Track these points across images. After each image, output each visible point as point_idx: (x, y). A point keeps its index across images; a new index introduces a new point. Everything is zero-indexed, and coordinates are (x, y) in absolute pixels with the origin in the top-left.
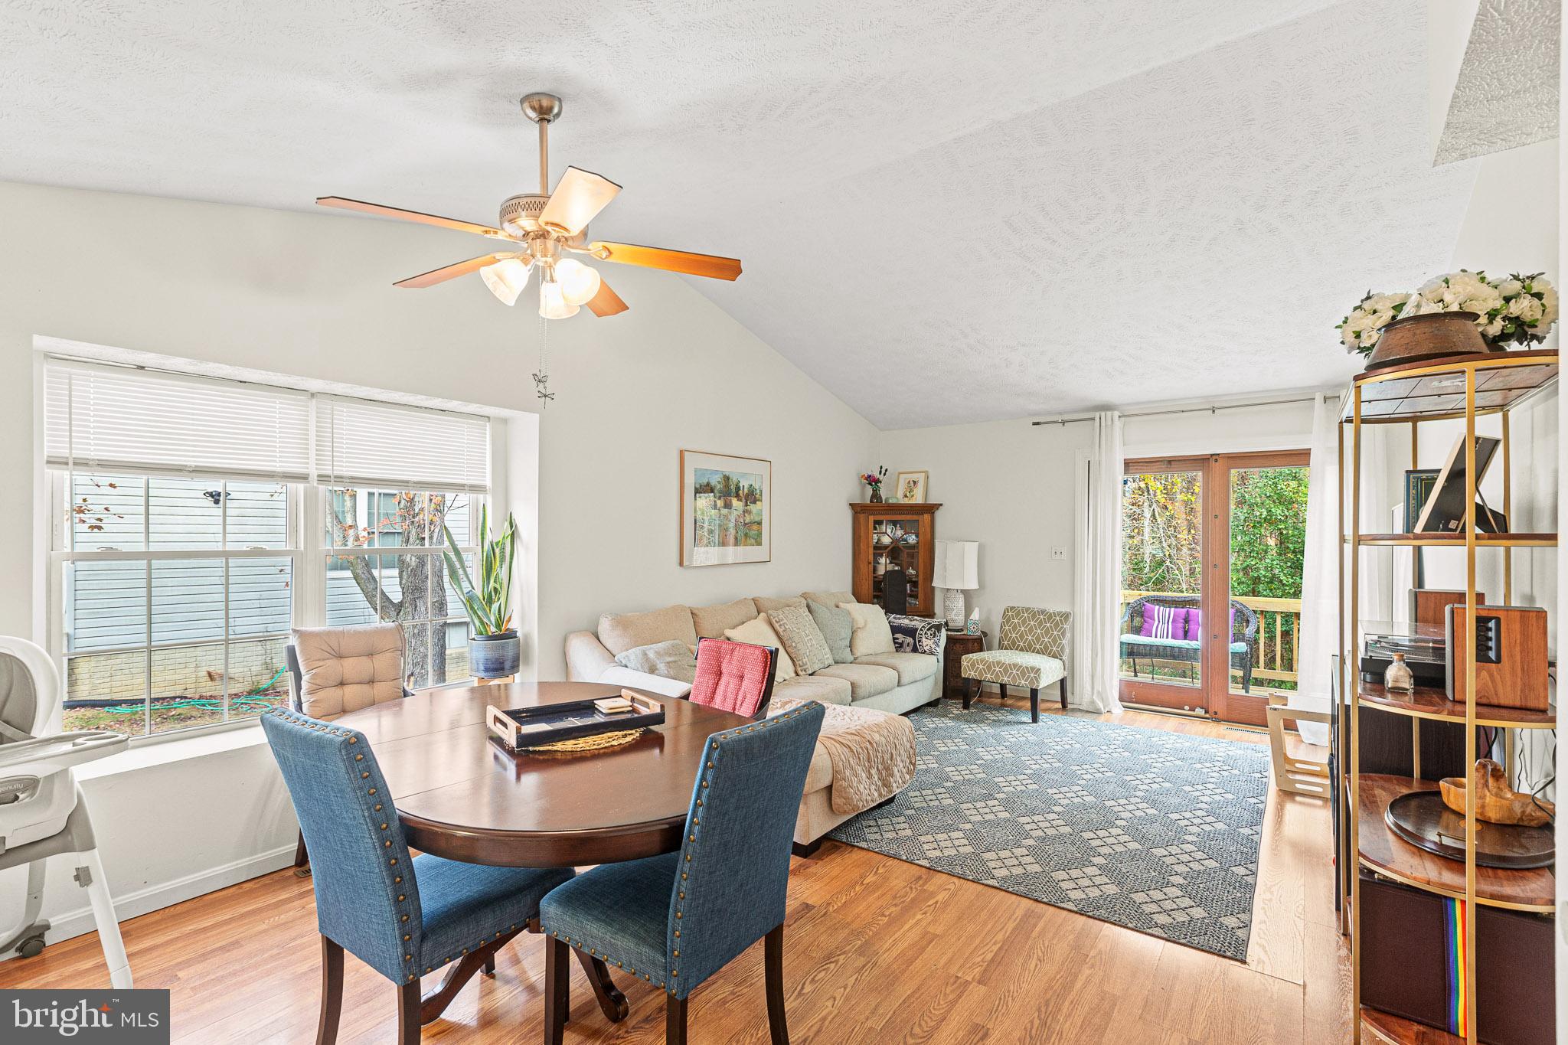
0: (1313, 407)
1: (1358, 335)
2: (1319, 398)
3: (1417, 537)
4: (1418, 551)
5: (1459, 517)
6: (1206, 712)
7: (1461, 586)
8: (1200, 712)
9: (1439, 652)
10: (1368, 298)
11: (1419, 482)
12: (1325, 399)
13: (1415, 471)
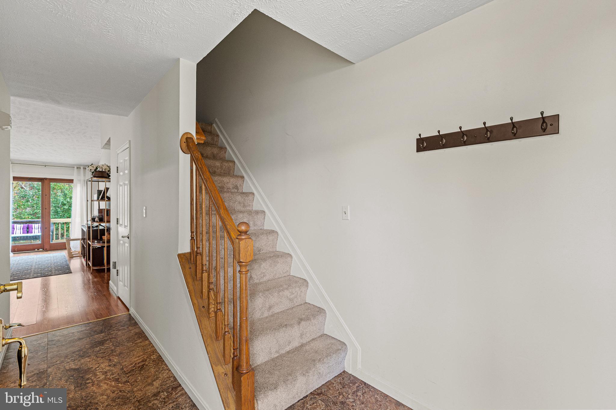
0: (74, 169)
1: (91, 170)
2: (76, 167)
3: (99, 200)
4: (99, 202)
5: (105, 198)
6: (43, 250)
7: (105, 208)
8: (42, 250)
9: (102, 216)
10: (92, 164)
11: (99, 192)
12: (77, 168)
13: (99, 190)
